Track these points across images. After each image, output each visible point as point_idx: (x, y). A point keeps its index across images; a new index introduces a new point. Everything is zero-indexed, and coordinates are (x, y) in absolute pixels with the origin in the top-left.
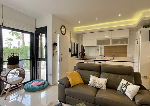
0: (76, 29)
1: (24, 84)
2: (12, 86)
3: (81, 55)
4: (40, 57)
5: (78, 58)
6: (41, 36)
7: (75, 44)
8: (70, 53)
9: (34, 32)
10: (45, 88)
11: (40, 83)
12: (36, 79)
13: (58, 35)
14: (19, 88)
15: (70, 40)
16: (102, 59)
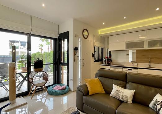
0: (101, 32)
1: (47, 87)
2: (37, 88)
3: (106, 61)
4: (62, 62)
5: (102, 64)
6: (64, 41)
7: (99, 48)
8: (94, 58)
9: (57, 37)
10: (66, 93)
11: (61, 88)
12: (59, 83)
13: (80, 39)
14: (43, 90)
15: (93, 44)
16: (133, 65)
